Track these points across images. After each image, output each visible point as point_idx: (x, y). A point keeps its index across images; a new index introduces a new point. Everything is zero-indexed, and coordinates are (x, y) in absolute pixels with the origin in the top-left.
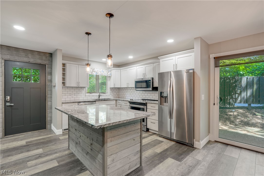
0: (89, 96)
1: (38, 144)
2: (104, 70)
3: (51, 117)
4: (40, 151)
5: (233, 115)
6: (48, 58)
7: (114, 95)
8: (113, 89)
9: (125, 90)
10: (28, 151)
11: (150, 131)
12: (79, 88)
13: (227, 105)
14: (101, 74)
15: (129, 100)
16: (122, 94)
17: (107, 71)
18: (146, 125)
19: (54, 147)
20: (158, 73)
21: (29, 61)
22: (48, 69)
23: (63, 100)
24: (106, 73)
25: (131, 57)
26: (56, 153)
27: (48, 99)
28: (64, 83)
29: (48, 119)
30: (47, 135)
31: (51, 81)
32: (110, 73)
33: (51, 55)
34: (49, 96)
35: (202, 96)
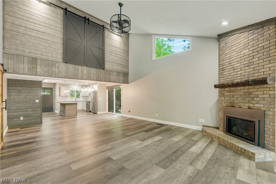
2: (78, 88)
3: (55, 107)
6: (53, 85)
7: (83, 99)
8: (83, 96)
12: (66, 96)
17: (80, 88)
21: (47, 87)
22: (54, 90)
27: (54, 101)
28: (60, 95)
29: (54, 108)
30: (53, 113)
31: (55, 94)
33: (55, 84)
34: (54, 99)
35: (101, 98)
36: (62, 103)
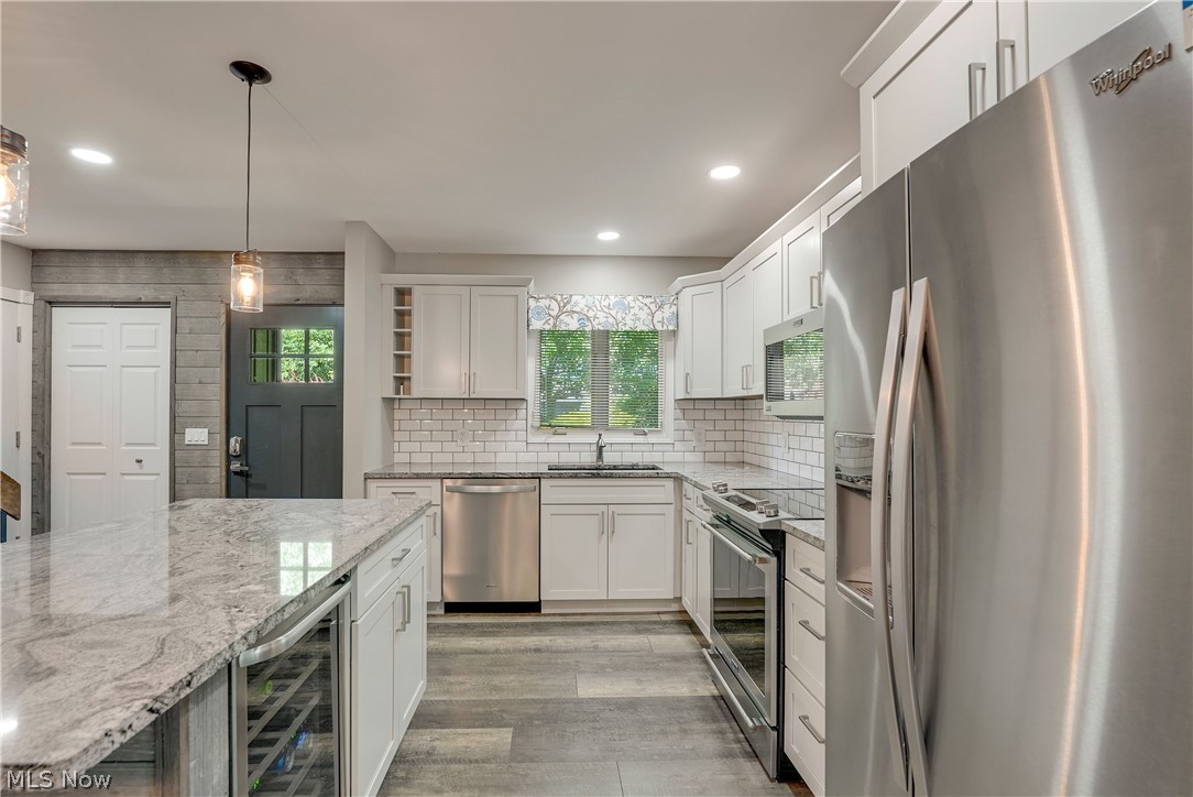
0: (546, 448)
2: (630, 298)
7: (710, 447)
14: (611, 320)
21: (297, 296)
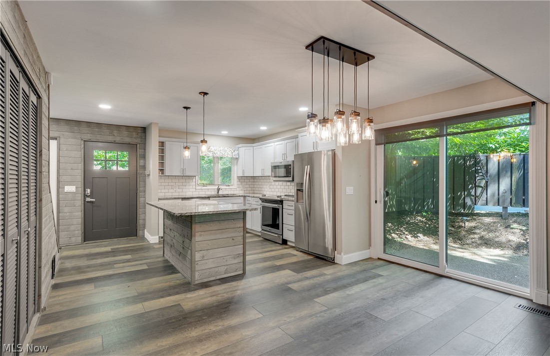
0: (201, 190)
1: (126, 251)
2: (226, 148)
3: (144, 220)
4: (129, 257)
5: (465, 227)
6: (140, 134)
7: (246, 189)
8: (242, 179)
9: (262, 181)
10: (114, 256)
11: (288, 243)
12: (186, 178)
13: (459, 208)
14: (221, 154)
15: (261, 196)
16: (258, 186)
17: (231, 149)
18: (282, 235)
19: (145, 254)
20: (295, 155)
21: (115, 140)
22: (140, 150)
23: (162, 195)
24: (230, 153)
25: (263, 128)
26: (147, 259)
27: (140, 194)
28: (162, 171)
29: (140, 222)
30: (138, 243)
31: (144, 167)
32: (236, 152)
33: (144, 130)
34: (141, 189)
35: (348, 188)
36: (177, 211)
